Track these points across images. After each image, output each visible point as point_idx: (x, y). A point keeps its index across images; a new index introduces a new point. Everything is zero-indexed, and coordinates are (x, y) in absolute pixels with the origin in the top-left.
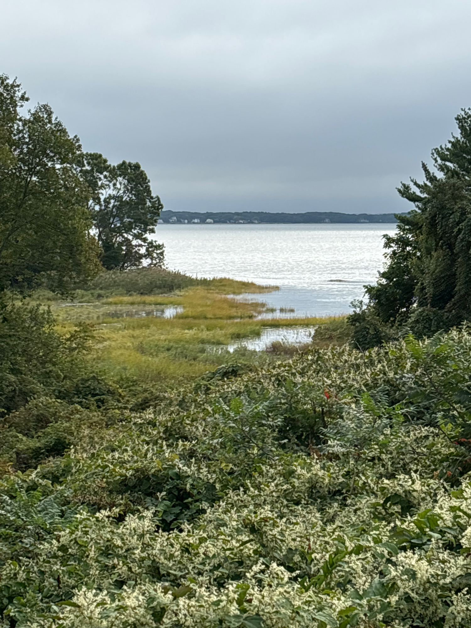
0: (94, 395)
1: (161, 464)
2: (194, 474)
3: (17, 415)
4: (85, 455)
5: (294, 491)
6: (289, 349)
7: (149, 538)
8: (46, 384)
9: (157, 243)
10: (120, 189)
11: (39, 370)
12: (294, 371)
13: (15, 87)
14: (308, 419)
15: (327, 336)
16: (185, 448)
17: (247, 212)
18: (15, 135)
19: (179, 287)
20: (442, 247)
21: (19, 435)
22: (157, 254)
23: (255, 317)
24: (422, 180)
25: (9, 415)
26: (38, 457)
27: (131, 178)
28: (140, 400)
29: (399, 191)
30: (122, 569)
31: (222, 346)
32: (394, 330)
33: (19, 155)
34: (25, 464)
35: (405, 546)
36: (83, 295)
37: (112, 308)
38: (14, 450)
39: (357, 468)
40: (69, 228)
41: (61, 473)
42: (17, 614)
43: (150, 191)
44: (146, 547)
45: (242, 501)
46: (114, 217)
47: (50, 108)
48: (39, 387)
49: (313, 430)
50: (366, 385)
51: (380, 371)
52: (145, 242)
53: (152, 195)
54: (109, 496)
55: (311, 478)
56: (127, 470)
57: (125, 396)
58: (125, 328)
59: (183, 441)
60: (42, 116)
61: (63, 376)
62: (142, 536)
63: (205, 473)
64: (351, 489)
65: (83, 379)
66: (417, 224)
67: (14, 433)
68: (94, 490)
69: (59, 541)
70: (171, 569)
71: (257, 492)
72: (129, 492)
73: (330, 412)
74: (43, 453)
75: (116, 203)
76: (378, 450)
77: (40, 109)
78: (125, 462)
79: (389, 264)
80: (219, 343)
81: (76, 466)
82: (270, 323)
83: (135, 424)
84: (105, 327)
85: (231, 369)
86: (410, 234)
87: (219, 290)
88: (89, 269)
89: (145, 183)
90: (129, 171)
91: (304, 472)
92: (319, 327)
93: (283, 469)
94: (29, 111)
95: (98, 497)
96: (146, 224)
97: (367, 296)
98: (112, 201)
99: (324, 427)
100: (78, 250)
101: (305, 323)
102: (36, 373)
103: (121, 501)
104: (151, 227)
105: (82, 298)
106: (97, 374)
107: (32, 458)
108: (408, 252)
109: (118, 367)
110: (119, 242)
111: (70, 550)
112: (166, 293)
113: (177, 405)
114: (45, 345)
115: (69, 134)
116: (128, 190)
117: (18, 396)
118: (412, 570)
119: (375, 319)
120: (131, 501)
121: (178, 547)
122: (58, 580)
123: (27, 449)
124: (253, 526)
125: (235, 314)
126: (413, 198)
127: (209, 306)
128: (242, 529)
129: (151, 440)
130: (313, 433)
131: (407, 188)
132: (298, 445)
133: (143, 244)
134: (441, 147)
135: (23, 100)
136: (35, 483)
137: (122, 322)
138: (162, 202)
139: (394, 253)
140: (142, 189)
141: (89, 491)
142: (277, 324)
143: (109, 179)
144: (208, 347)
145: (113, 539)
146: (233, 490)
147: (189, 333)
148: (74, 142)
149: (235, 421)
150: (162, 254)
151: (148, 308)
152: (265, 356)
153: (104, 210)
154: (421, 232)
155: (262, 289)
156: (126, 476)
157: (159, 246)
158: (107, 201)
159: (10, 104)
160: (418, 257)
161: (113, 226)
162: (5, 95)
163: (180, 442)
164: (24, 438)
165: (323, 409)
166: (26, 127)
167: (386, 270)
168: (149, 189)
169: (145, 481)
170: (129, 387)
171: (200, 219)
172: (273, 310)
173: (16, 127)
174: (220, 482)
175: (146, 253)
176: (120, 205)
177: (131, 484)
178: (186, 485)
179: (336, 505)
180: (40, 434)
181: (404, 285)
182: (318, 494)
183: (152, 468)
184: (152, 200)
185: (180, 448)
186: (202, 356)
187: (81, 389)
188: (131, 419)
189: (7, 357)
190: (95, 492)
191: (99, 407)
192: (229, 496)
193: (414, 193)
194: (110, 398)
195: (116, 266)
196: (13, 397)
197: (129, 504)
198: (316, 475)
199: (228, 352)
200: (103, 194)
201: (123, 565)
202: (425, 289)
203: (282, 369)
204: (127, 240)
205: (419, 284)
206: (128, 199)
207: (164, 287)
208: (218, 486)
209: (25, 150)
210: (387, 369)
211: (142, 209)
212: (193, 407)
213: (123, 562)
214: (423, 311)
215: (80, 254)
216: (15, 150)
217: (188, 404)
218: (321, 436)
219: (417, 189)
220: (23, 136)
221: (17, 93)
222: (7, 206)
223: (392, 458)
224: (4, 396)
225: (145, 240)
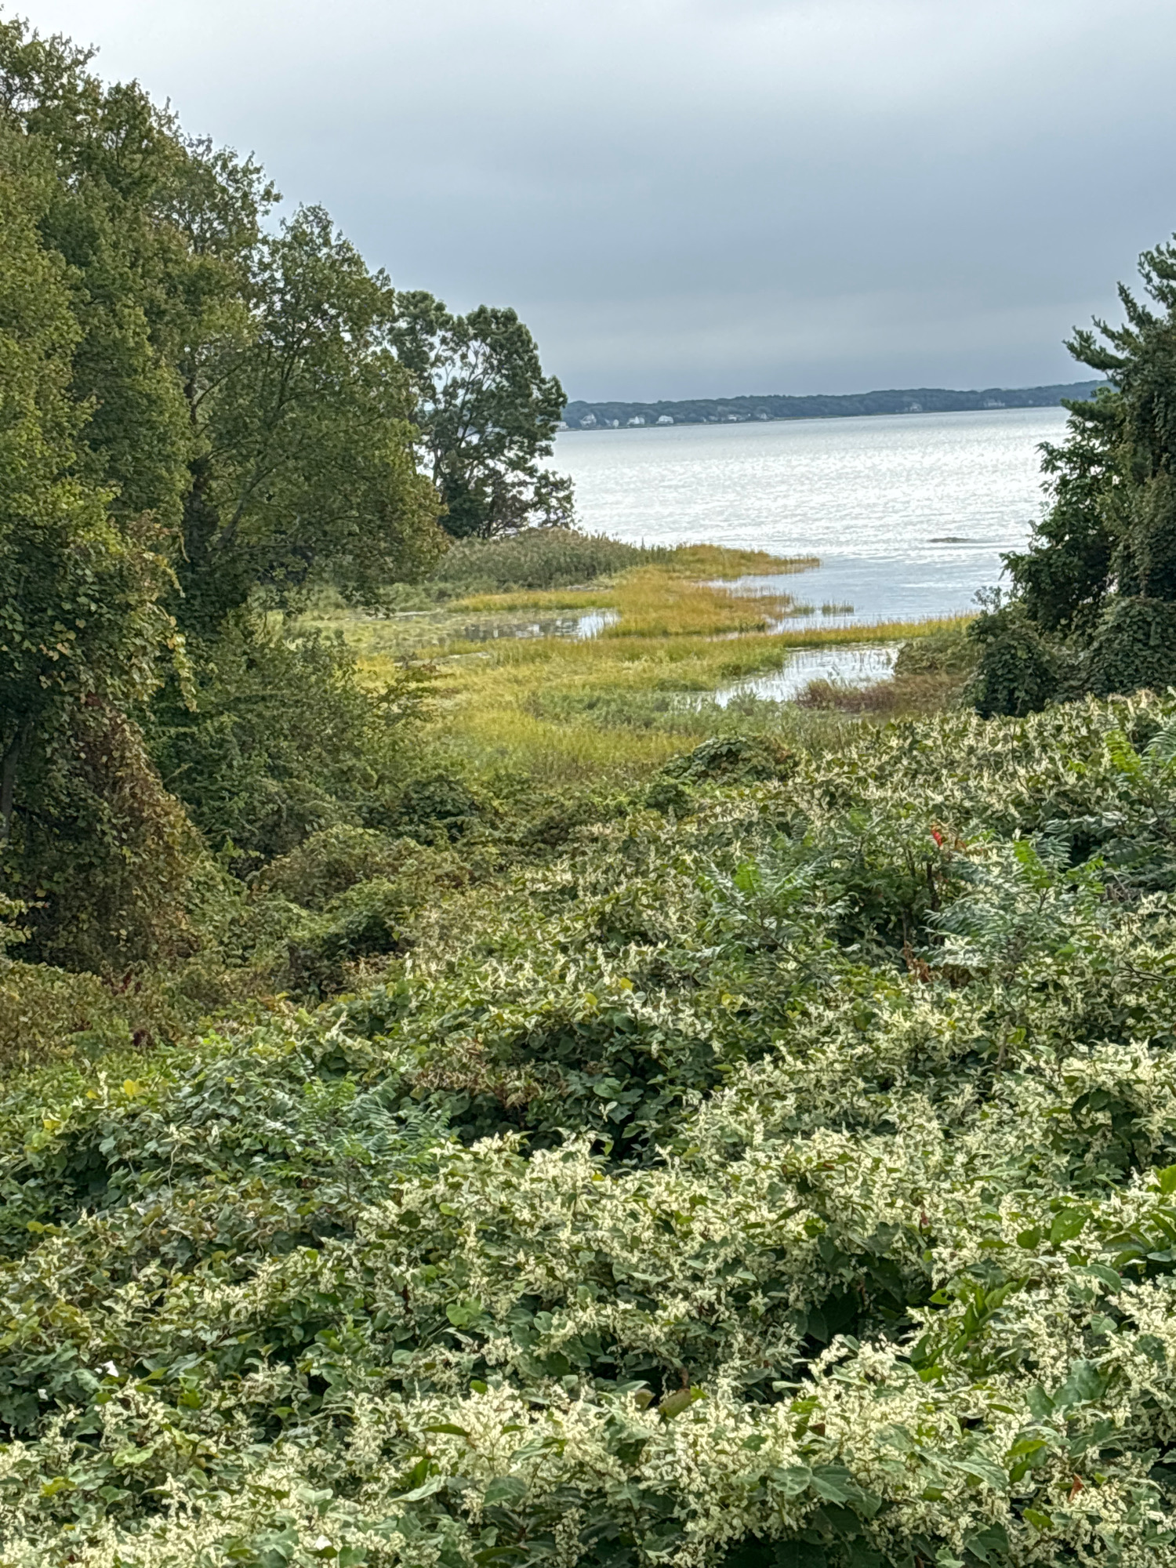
0: (442, 815)
1: (596, 1001)
2: (665, 1022)
3: (289, 862)
4: (433, 967)
5: (878, 1057)
6: (845, 696)
7: (588, 1202)
8: (343, 797)
9: (558, 477)
10: (475, 366)
11: (327, 766)
12: (862, 773)
13: (251, 173)
14: (899, 888)
15: (924, 664)
16: (643, 960)
17: (743, 398)
18: (255, 275)
19: (608, 568)
20: (1167, 466)
21: (292, 906)
22: (558, 499)
23: (770, 627)
24: (1120, 320)
25: (269, 864)
26: (334, 955)
27: (496, 341)
28: (537, 822)
29: (1071, 347)
30: (535, 1273)
31: (704, 693)
32: (1069, 648)
33: (266, 317)
34: (308, 969)
35: (1135, 1265)
36: (408, 595)
37: (471, 620)
38: (285, 941)
39: (1008, 1003)
40: (375, 466)
41: (387, 1010)
42: (324, 1372)
43: (539, 368)
44: (581, 1221)
45: (770, 1085)
46: (466, 426)
47: (326, 214)
48: (330, 803)
49: (911, 910)
50: (1018, 803)
51: (1047, 773)
52: (531, 475)
53: (543, 375)
54: (492, 1071)
55: (914, 1030)
56: (526, 1015)
57: (506, 814)
58: (498, 662)
59: (638, 945)
60: (309, 231)
61: (376, 777)
62: (571, 1198)
63: (689, 1020)
64: (1001, 1052)
65: (418, 783)
66: (1112, 417)
67: (282, 902)
68: (460, 1060)
69: (399, 1204)
70: (636, 1270)
71: (800, 1065)
72: (533, 1062)
73: (944, 872)
74: (343, 947)
75: (468, 397)
76: (1054, 968)
77: (306, 216)
78: (520, 994)
79: (1052, 505)
80: (696, 688)
81: (417, 994)
82: (801, 638)
83: (533, 894)
84: (457, 660)
85: (724, 749)
86: (1096, 438)
87: (692, 571)
88: (420, 550)
89: (527, 352)
90: (493, 326)
91: (897, 1017)
92: (907, 645)
93: (854, 1008)
94: (283, 222)
95: (471, 1076)
96: (533, 438)
97: (1009, 575)
98: (461, 392)
99: (933, 909)
100: (396, 510)
101: (878, 637)
102: (320, 774)
103: (517, 1083)
104: (544, 443)
105: (406, 601)
106: (447, 770)
107: (321, 958)
108: (1094, 478)
109: (489, 749)
110: (479, 479)
111: (424, 1222)
112: (580, 583)
113: (619, 850)
114: (336, 712)
115: (367, 266)
116: (492, 367)
117: (287, 823)
118: (1155, 1339)
119: (1028, 627)
120: (537, 1080)
121: (647, 1219)
122: (405, 1294)
123: (312, 940)
124: (804, 1179)
125: (728, 622)
126: (1101, 362)
127: (671, 607)
128: (781, 1185)
129: (572, 943)
130: (910, 916)
131: (1086, 339)
132: (879, 944)
133: (528, 479)
134: (1158, 249)
135: (268, 200)
136: (338, 1046)
137: (490, 650)
138: (564, 390)
139: (1064, 482)
140: (521, 363)
141: (450, 1063)
142: (815, 638)
143: (452, 344)
144: (675, 698)
145: (513, 1204)
146: (751, 1061)
147: (633, 669)
148: (379, 284)
149: (747, 909)
150: (568, 498)
151: (544, 616)
152: (795, 713)
153: (445, 410)
154: (1120, 435)
155: (782, 565)
156: (524, 1027)
157: (562, 482)
158: (450, 393)
159: (242, 208)
160: (1116, 487)
161: (463, 445)
162: (231, 190)
163: (633, 947)
164: (304, 913)
165: (929, 867)
166: (277, 257)
167: (1048, 518)
168: (536, 363)
169: (564, 1038)
170: (513, 794)
171: (646, 416)
172: (807, 611)
173: (256, 258)
174: (722, 1036)
175: (536, 499)
176: (476, 399)
177: (536, 1045)
178: (650, 1044)
179: (968, 1088)
180: (335, 903)
181: (1087, 548)
182: (930, 1065)
183: (578, 1010)
184: (544, 387)
185: (633, 961)
186: (662, 718)
187: (413, 802)
188: (524, 884)
189: (260, 742)
190: (464, 1066)
191: (453, 839)
192: (742, 1073)
193: (1103, 350)
194: (477, 820)
195: (474, 529)
196: (277, 825)
197: (535, 1089)
198: (924, 1023)
199: (716, 708)
200: (440, 377)
201: (537, 1265)
202: (1134, 557)
203: (837, 770)
204: (494, 473)
205: (1120, 548)
206: (494, 386)
207: (577, 570)
208: (716, 1045)
209: (278, 306)
210: (1062, 770)
211: (523, 406)
212: (653, 854)
213: (537, 1258)
214: (1131, 606)
215: (400, 519)
216: (256, 306)
217: (641, 848)
218: (928, 930)
219: (1109, 340)
220: (272, 277)
221: (256, 185)
222: (245, 424)
223: (1085, 983)
224: (258, 824)
225: (531, 472)
